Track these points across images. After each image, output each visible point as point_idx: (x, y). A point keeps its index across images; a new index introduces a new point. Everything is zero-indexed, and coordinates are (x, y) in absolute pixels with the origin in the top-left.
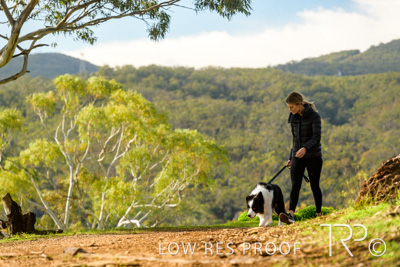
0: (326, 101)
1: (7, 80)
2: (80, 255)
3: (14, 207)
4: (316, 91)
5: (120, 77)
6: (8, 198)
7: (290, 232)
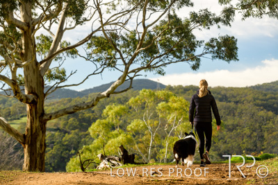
0: (274, 104)
1: (122, 92)
3: (125, 151)
4: (269, 99)
5: (176, 91)
6: (122, 147)
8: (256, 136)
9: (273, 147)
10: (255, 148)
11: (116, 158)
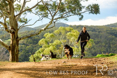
0: (115, 32)
1: (51, 28)
2: (65, 63)
3: (52, 53)
4: (113, 30)
5: (74, 27)
6: (51, 51)
7: (107, 59)
8: (107, 46)
9: (115, 51)
10: (107, 51)
11: (49, 56)
